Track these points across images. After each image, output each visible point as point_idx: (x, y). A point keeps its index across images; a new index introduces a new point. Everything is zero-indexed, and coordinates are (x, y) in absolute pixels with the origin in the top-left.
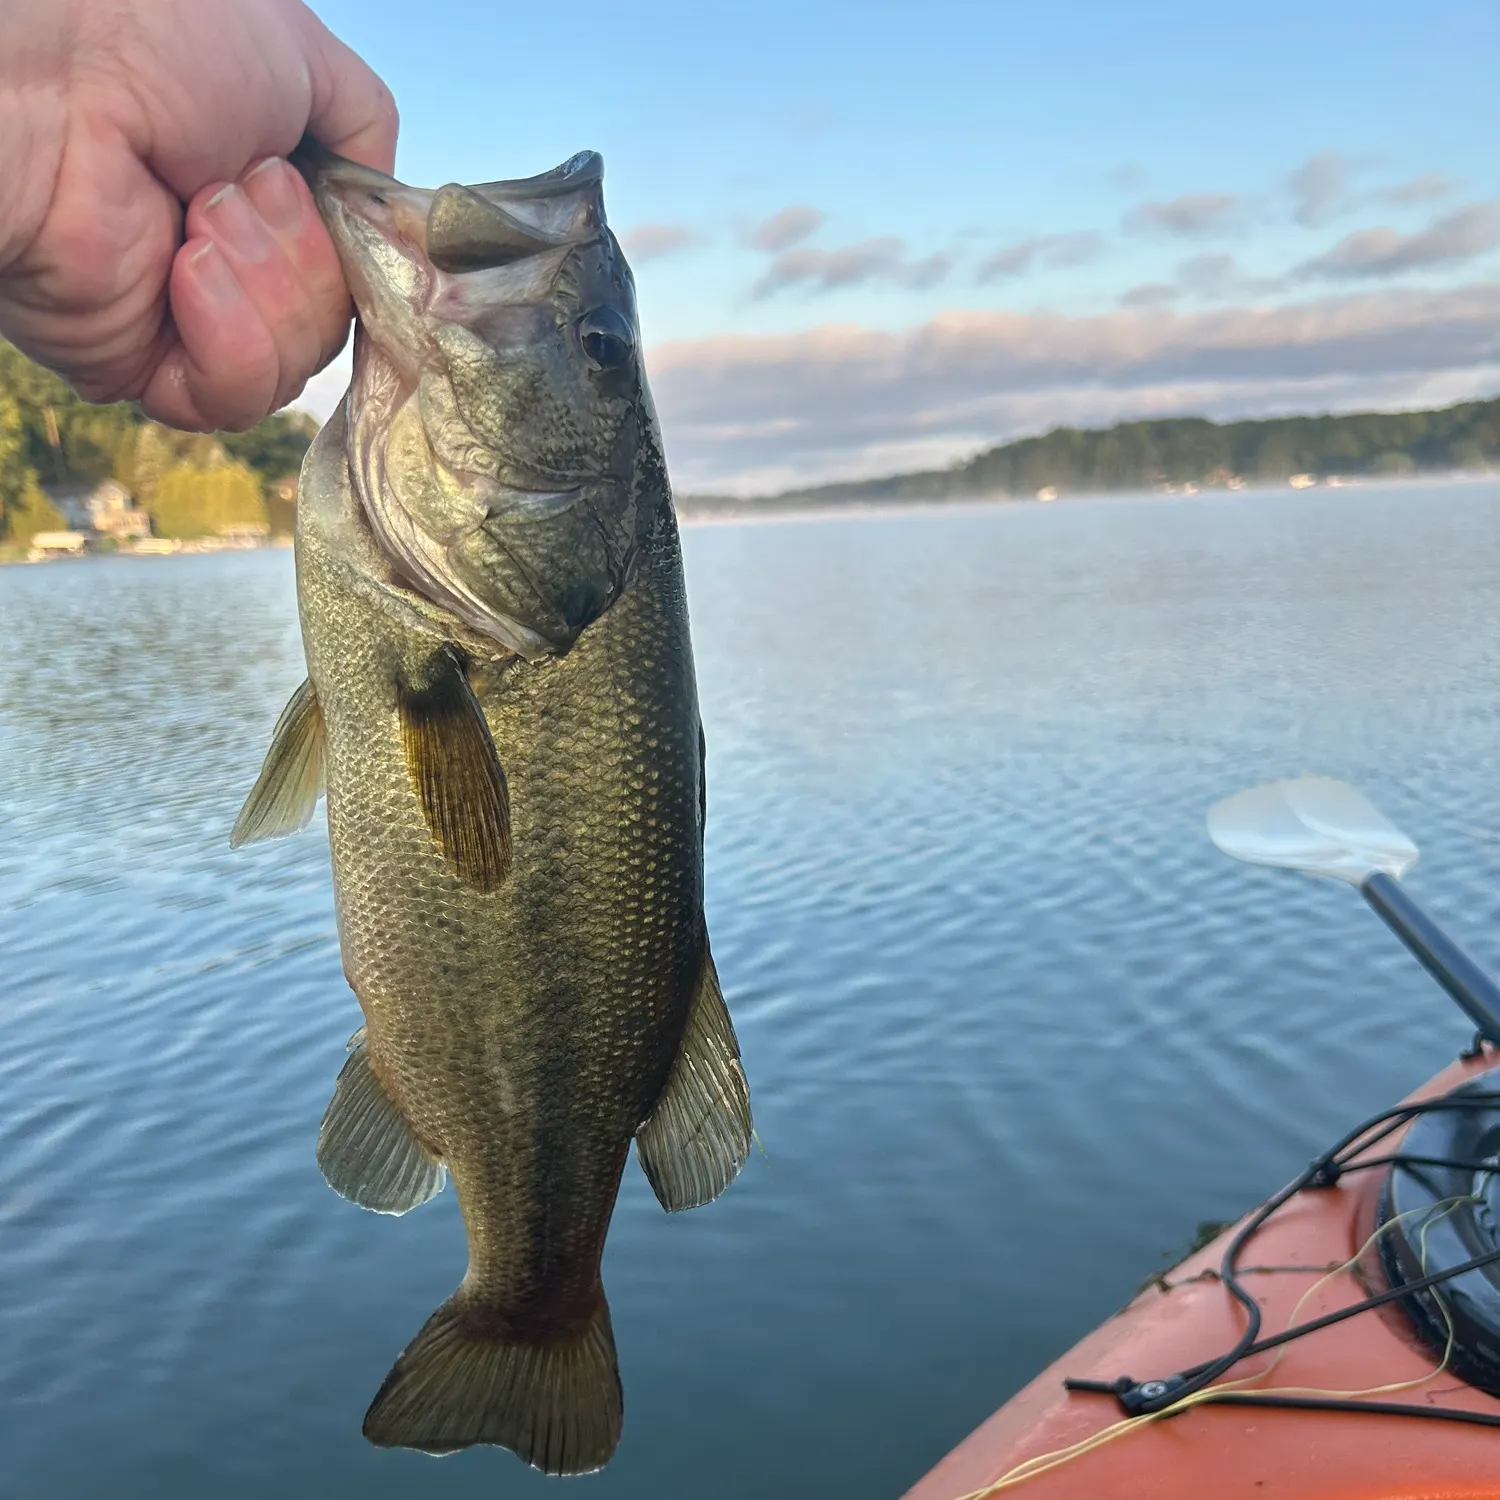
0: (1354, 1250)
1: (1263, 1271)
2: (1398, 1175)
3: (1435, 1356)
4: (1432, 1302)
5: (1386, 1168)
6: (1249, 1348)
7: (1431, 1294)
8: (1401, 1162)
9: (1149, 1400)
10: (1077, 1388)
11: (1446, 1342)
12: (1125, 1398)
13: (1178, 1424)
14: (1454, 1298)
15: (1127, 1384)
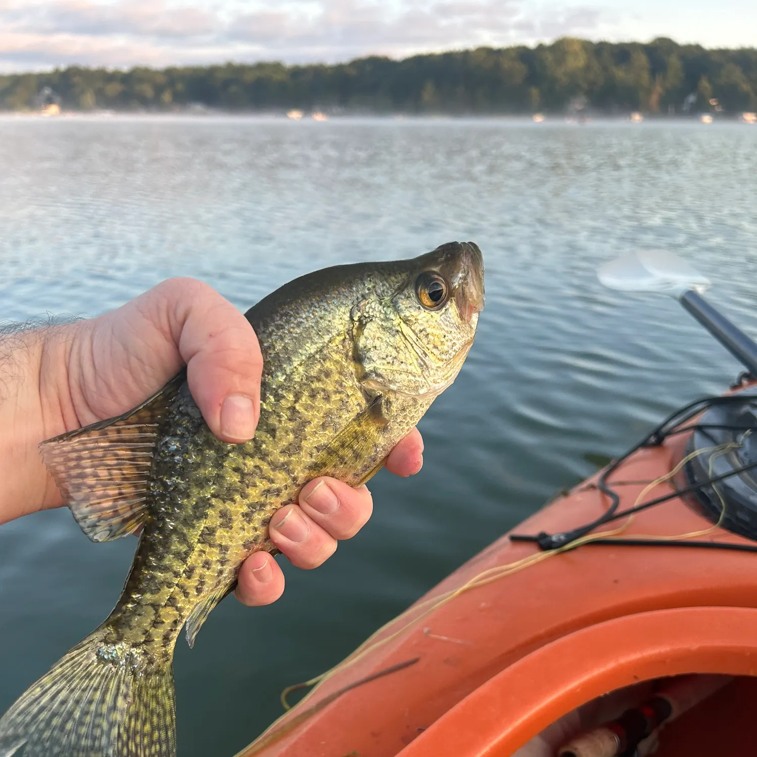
0: (671, 468)
1: (622, 483)
2: (697, 436)
3: (714, 521)
4: (715, 494)
5: (690, 432)
6: (609, 518)
7: (714, 490)
8: (699, 428)
9: (554, 542)
10: (516, 540)
11: (719, 514)
12: (543, 542)
13: (571, 555)
14: (727, 490)
15: (543, 536)
